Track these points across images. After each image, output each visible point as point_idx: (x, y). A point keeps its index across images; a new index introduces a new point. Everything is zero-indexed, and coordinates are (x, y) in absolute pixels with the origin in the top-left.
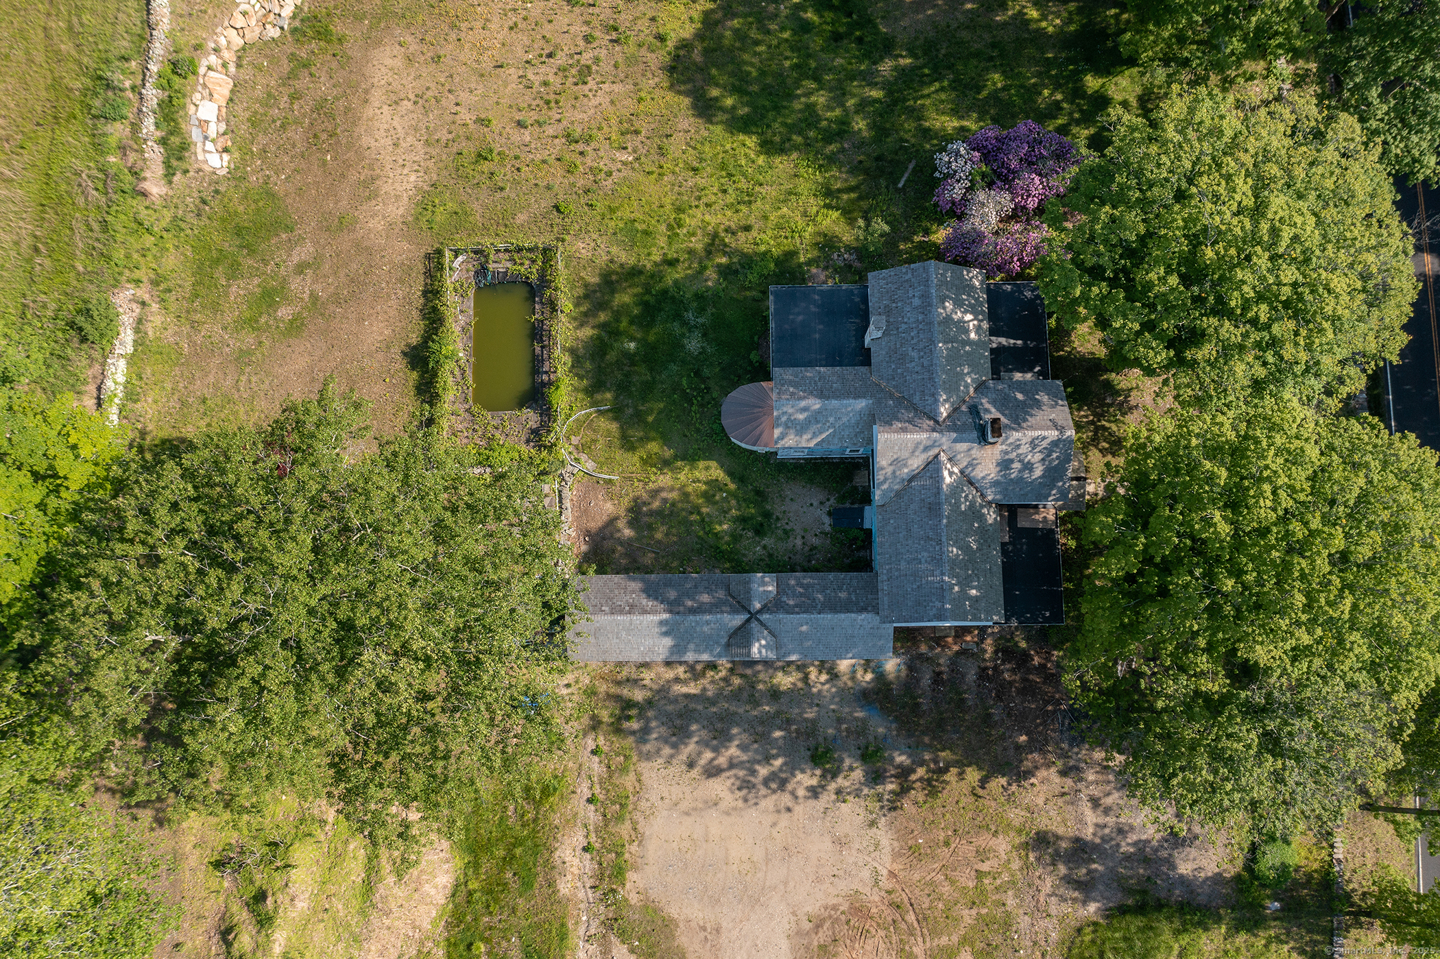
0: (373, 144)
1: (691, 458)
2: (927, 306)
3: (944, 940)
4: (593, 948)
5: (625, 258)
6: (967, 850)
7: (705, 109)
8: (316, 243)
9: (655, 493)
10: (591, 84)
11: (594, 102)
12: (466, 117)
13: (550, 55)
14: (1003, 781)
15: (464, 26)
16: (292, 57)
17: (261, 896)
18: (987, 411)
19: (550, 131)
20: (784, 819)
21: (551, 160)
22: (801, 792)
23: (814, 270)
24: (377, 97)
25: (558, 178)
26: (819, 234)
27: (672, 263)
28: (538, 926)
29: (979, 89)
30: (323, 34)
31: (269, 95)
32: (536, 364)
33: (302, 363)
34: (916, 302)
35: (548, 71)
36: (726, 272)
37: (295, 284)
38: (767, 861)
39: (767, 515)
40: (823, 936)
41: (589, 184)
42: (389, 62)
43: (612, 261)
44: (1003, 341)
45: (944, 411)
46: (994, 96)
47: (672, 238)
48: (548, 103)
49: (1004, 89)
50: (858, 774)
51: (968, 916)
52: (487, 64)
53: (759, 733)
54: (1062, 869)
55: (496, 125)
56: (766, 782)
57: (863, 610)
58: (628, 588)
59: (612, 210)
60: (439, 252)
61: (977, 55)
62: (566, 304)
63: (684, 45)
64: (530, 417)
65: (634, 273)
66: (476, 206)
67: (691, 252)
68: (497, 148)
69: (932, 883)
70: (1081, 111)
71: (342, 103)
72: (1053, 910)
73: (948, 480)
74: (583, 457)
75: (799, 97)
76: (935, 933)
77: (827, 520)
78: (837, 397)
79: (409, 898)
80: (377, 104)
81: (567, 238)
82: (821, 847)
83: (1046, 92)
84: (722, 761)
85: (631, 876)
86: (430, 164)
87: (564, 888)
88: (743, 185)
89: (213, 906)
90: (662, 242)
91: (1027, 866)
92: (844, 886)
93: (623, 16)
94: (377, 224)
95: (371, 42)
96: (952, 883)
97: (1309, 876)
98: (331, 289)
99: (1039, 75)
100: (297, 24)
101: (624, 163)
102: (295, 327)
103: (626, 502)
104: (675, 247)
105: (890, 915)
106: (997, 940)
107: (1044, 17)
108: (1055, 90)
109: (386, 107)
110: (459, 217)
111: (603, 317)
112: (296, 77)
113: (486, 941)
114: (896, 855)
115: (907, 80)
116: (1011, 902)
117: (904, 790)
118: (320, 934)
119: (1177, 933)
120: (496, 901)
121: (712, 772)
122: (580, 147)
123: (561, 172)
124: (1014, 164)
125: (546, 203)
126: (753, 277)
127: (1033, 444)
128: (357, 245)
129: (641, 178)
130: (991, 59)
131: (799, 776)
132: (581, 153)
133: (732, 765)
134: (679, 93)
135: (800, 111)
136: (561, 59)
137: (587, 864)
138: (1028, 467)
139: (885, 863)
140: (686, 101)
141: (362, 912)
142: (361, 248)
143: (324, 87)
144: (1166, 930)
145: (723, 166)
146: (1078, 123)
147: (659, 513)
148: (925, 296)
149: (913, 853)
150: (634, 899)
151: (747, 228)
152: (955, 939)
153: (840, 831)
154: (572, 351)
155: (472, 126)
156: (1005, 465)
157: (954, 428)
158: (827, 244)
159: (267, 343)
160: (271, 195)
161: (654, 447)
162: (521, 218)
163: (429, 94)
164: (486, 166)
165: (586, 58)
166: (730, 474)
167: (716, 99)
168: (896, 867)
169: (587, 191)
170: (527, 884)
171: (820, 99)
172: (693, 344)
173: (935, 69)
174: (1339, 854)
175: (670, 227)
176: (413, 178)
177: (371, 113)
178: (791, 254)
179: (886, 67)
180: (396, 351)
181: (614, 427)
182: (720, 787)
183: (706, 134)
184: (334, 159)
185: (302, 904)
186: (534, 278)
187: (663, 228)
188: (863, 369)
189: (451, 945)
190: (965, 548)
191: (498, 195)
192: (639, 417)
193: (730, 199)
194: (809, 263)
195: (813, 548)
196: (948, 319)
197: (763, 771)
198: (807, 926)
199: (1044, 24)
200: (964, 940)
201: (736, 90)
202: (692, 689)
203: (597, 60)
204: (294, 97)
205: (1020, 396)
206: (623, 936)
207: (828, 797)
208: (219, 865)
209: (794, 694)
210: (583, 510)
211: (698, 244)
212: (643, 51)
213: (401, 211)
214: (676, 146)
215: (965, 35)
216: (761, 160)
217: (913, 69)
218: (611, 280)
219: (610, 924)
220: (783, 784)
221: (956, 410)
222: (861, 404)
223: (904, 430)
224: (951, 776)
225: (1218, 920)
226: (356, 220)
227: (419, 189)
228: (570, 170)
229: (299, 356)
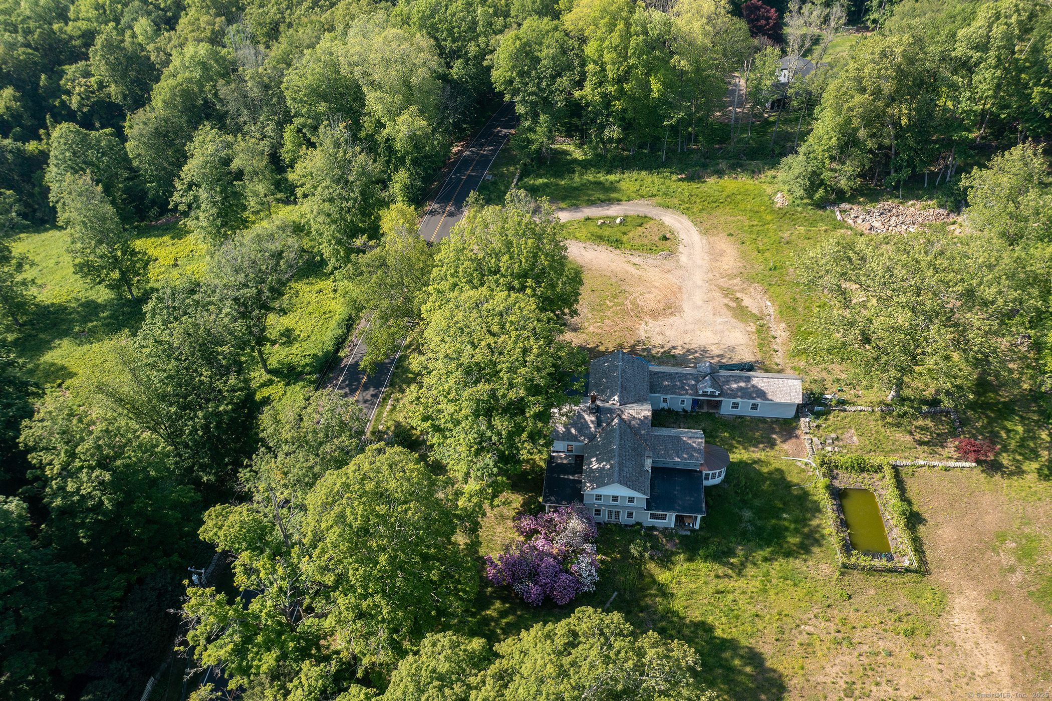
0: (995, 645)
1: (741, 462)
2: (621, 464)
3: (619, 308)
4: (767, 312)
5: (796, 563)
6: (607, 329)
7: (755, 658)
8: (1009, 584)
9: (762, 450)
10: (841, 683)
11: (837, 668)
12: (928, 660)
14: (589, 346)
18: (592, 422)
19: (865, 648)
20: (687, 341)
21: (860, 627)
22: (680, 348)
23: (674, 549)
24: (1005, 680)
25: (852, 615)
26: (670, 570)
27: (766, 560)
28: (792, 316)
32: (841, 509)
33: (988, 518)
34: (626, 470)
36: (731, 553)
37: (1012, 560)
38: (694, 330)
40: (670, 311)
41: (829, 611)
43: (805, 560)
44: (571, 477)
45: (616, 422)
47: (767, 574)
48: (872, 669)
50: (654, 352)
51: (608, 313)
55: (906, 653)
56: (696, 352)
59: (810, 593)
64: (839, 484)
65: (788, 554)
66: (906, 601)
67: (754, 566)
68: (902, 638)
69: (623, 322)
71: (1031, 676)
73: (616, 398)
74: (804, 468)
76: (623, 310)
80: (1003, 674)
81: (838, 576)
82: (671, 333)
84: (717, 359)
85: (754, 330)
86: (947, 630)
87: (783, 326)
88: (722, 605)
90: (773, 573)
91: (582, 324)
92: (661, 323)
94: (972, 593)
96: (614, 321)
98: (986, 556)
101: (806, 624)
102: (1002, 537)
103: (777, 448)
104: (765, 569)
105: (642, 315)
109: (995, 670)
110: (915, 594)
111: (806, 530)
114: (638, 329)
117: (633, 346)
121: (721, 356)
122: (841, 636)
123: (851, 619)
125: (857, 600)
126: (713, 547)
128: (980, 582)
129: (792, 612)
131: (681, 352)
132: (839, 631)
133: (712, 357)
134: (774, 671)
137: (774, 333)
139: (643, 328)
140: (768, 664)
142: (976, 580)
145: (737, 617)
147: (760, 443)
149: (630, 329)
150: (751, 324)
151: (717, 577)
152: (614, 308)
153: (662, 336)
154: (821, 513)
155: (924, 653)
157: (612, 413)
158: (666, 563)
159: (1015, 528)
161: (765, 470)
163: (965, 680)
164: (906, 626)
167: (746, 665)
168: (638, 326)
169: (829, 606)
172: (747, 514)
175: (769, 581)
176: (956, 621)
177: (1005, 667)
178: (690, 559)
180: (931, 522)
181: (789, 479)
182: (716, 351)
183: (751, 640)
184: (1019, 638)
186: (854, 552)
187: (774, 581)
191: (892, 607)
193: (730, 597)
194: (678, 553)
196: (608, 461)
197: (697, 355)
198: (676, 314)
200: (611, 308)
201: (732, 670)
205: (573, 431)
206: (755, 315)
207: (669, 345)
210: (800, 445)
211: (750, 570)
213: (957, 601)
214: (771, 633)
216: (711, 619)
218: (804, 550)
219: (761, 318)
220: (688, 351)
224: (611, 349)
226: (987, 597)
227: (948, 613)
228: (844, 621)
229: (991, 520)
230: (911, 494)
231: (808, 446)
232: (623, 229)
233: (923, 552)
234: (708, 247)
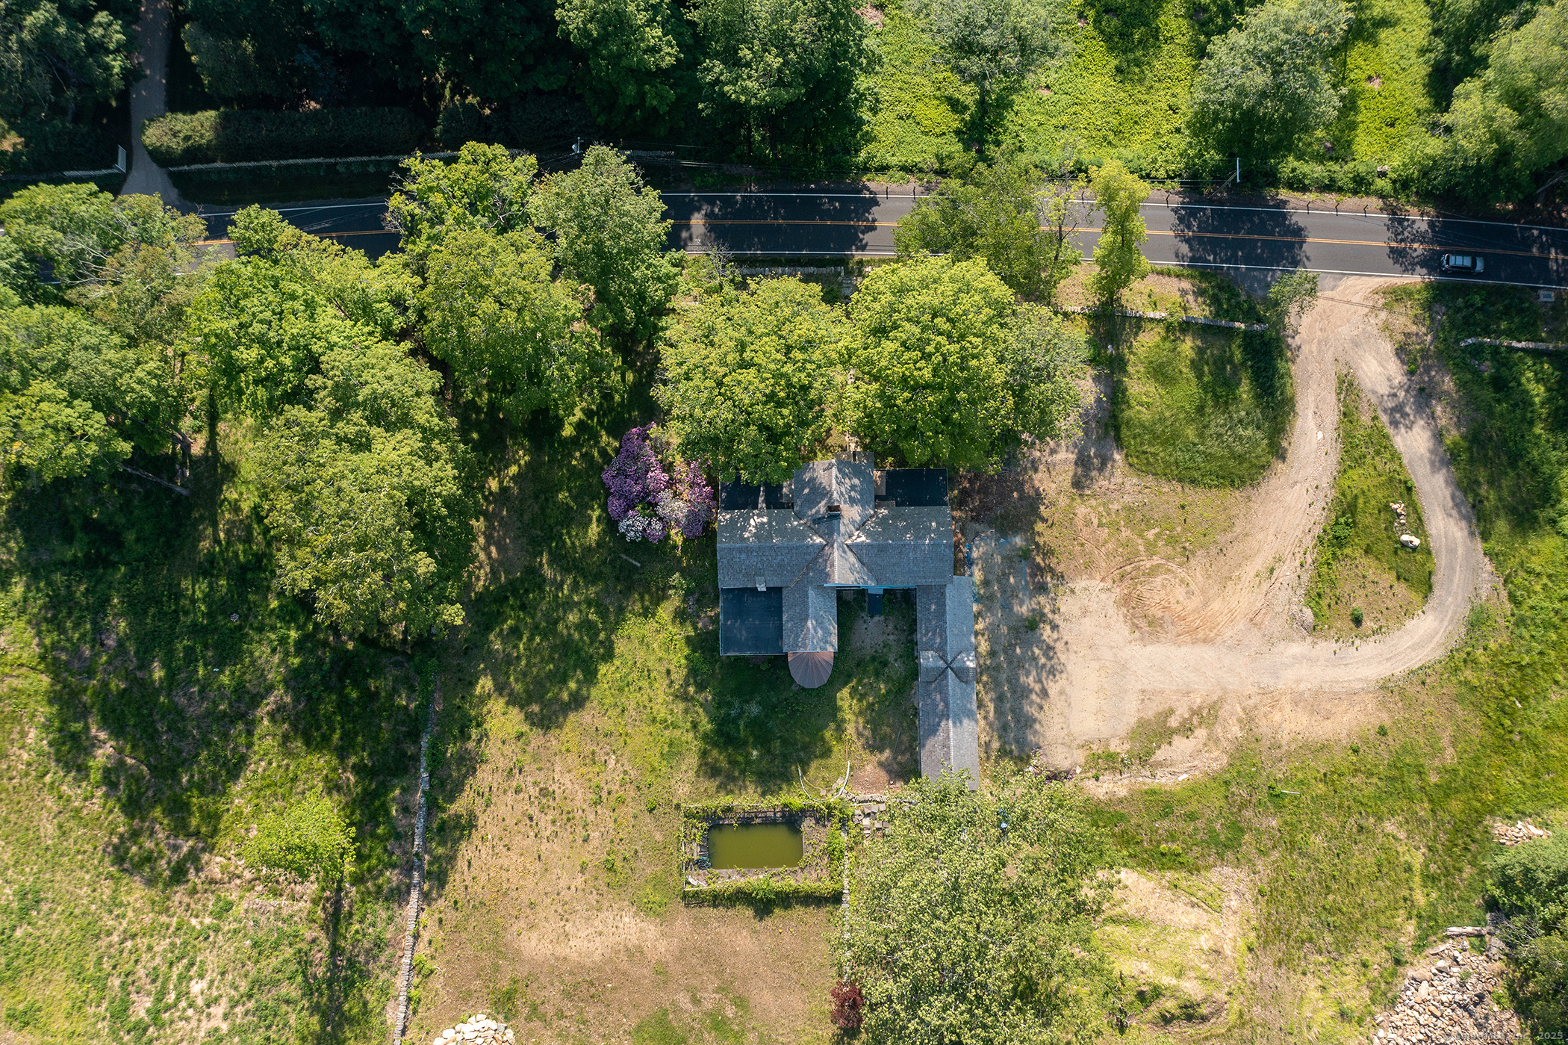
0: (599, 952)
1: (836, 709)
2: (748, 550)
3: (1141, 548)
4: (1159, 773)
5: (692, 761)
6: (1086, 533)
7: (578, 702)
8: (677, 991)
9: (860, 735)
10: (555, 787)
11: (569, 785)
12: (579, 880)
13: (531, 819)
14: (1042, 508)
15: (505, 886)
16: (529, 1019)
17: (1141, 995)
18: (817, 512)
19: (592, 817)
20: (1073, 647)
21: (614, 815)
22: (1055, 635)
23: (700, 625)
24: (561, 951)
25: (629, 810)
26: (673, 622)
27: (695, 726)
28: (1147, 809)
29: (569, 508)
30: (509, 996)
31: (559, 1035)
32: (769, 822)
33: (768, 997)
34: (743, 556)
35: (544, 821)
36: (701, 687)
37: (708, 1005)
38: (1098, 659)
39: (873, 659)
40: (1143, 623)
41: (633, 787)
42: (533, 943)
44: (761, 499)
45: (818, 540)
46: (574, 498)
47: (675, 726)
48: (569, 820)
49: (569, 491)
50: (1042, 599)
51: (1126, 533)
52: (538, 866)
53: (1017, 665)
54: (1094, 473)
55: (586, 858)
56: (1050, 659)
57: (943, 594)
58: (929, 753)
59: (654, 770)
60: (685, 896)
61: (543, 509)
62: (725, 800)
63: (529, 718)
64: (807, 824)
65: (704, 754)
66: (648, 871)
67: (686, 711)
68: (604, 857)
69: (1106, 555)
70: (589, 440)
71: (567, 978)
72: (1120, 481)
73: (863, 538)
74: (835, 786)
75: (570, 635)
76: (1137, 554)
77: (876, 618)
78: (807, 609)
79: (1136, 895)
80: (568, 950)
81: (675, 802)
82: (1088, 625)
83: (574, 462)
84: (1037, 687)
85: (1112, 749)
86: (615, 907)
87: (1123, 792)
88: (634, 675)
89: (1147, 1031)
90: (677, 733)
91: (1094, 496)
92: (1112, 610)
93: (500, 765)
94: (662, 946)
95: (516, 957)
96: (1106, 542)
97: (1092, 327)
98: (712, 977)
99: (561, 467)
100: (501, 1017)
101: (617, 762)
102: (740, 1002)
103: (866, 755)
104: (681, 724)
105: (1127, 582)
106: (1139, 515)
107: (516, 462)
108: (573, 457)
109: (571, 943)
110: (658, 883)
111: (737, 774)
112: (545, 1015)
113: (1159, 843)
114: (1091, 577)
115: (560, 559)
116: (1115, 506)
117: (1051, 570)
118: (1163, 954)
119: (1130, 407)
120: (1133, 838)
121: (1044, 693)
122: (604, 794)
123: (624, 809)
124: (638, 488)
125: (647, 818)
126: (705, 668)
127: (839, 483)
128: (678, 959)
129: (629, 748)
130: (546, 499)
131: (1045, 637)
132: (609, 793)
133: (1040, 681)
134: (564, 722)
135: (580, 633)
136: (534, 811)
137: (1106, 777)
138: (853, 487)
139: (1096, 584)
140: (572, 717)
141: (1147, 925)
142: (681, 955)
143: (553, 993)
144: (1127, 414)
145: (621, 690)
146: (597, 442)
147: (874, 731)
148: (740, 550)
149: (1089, 566)
150: (1127, 746)
151: (668, 672)
152: (1140, 541)
153: (1077, 612)
154: (763, 794)
155: (587, 876)
156: (852, 501)
157: (831, 534)
158: (680, 616)
159: (754, 1023)
160: (639, 1028)
161: (828, 734)
162: (658, 837)
163: (560, 910)
164: (619, 864)
165: (534, 791)
166: (845, 684)
167: (570, 695)
168: (1098, 577)
169: (639, 788)
170: (1122, 817)
171: (573, 617)
172: (754, 709)
173: (552, 539)
174: (1078, 309)
175: (666, 728)
176: (627, 920)
177: (575, 955)
178: (688, 640)
179: (548, 572)
180: (758, 926)
181: (814, 764)
182: (1053, 689)
183: (596, 702)
184: (610, 981)
185: (1145, 966)
186: (705, 825)
187: (667, 733)
188: (784, 592)
189: (1163, 867)
190: (906, 529)
191: (640, 854)
192: (805, 747)
193: (644, 684)
194: (695, 629)
195: (896, 628)
196: (755, 535)
197: (1043, 660)
198: (1137, 634)
199: (522, 462)
200: (1141, 535)
201: (564, 681)
202: (991, 707)
203: (535, 783)
204: (561, 1015)
205: (806, 491)
206: (1150, 753)
207: (1057, 619)
208: (1122, 1028)
209: (993, 640)
210: (874, 785)
211: (680, 707)
212: (529, 749)
213: (652, 927)
214: (606, 724)
215: (526, 517)
216: (617, 663)
217: (550, 553)
218: (709, 770)
219: (1143, 762)
220: (1050, 648)
221: (816, 533)
222: (811, 593)
223: (832, 566)
224: (1041, 540)
225: (1120, 382)
226: (659, 962)
227: (636, 914)
228: (622, 801)
229: (763, 998)
230: (799, 911)
231: (868, 797)
232: (1387, 547)
233: (715, 906)
234: (1337, 688)
